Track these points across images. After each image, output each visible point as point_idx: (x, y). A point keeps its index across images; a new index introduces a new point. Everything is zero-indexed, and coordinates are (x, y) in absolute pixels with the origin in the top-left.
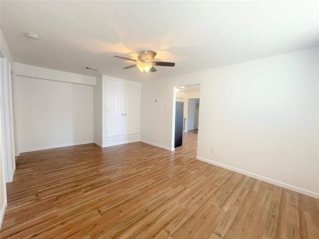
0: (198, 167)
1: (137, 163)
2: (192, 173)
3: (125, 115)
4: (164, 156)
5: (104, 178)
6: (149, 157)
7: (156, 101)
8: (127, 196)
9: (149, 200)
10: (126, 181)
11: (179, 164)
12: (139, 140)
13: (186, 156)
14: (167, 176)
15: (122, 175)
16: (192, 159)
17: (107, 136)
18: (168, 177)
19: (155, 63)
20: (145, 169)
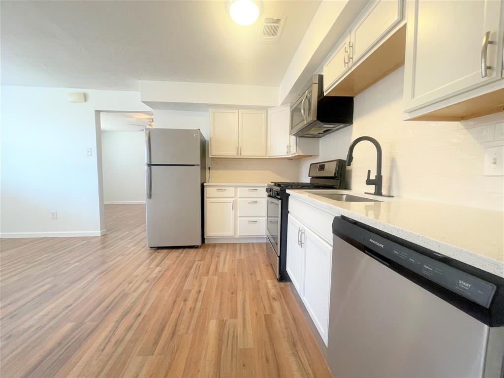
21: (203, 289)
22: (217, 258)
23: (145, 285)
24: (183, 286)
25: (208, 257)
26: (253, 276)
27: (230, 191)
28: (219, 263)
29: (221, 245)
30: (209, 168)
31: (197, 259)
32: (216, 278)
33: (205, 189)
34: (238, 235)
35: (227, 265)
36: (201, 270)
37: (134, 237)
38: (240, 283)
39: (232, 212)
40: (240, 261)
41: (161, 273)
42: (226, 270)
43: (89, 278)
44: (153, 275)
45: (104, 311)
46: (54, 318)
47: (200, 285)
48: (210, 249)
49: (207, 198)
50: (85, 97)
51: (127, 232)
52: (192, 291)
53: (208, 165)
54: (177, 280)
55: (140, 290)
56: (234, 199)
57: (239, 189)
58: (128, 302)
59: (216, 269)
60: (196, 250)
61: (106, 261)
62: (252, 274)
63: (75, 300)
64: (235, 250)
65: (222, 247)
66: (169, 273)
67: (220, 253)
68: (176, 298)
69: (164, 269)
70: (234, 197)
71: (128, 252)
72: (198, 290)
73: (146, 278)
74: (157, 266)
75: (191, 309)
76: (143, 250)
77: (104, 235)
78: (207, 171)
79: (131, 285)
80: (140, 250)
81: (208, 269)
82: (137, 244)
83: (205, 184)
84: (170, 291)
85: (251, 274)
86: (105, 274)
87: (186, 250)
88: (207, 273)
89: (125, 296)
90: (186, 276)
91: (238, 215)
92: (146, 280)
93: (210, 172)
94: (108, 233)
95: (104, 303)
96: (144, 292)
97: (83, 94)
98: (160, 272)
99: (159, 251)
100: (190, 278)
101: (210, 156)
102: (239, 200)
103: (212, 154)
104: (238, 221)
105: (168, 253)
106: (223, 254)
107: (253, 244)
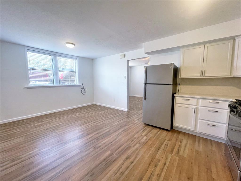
21: (167, 164)
22: (180, 143)
23: (138, 145)
24: (156, 155)
25: (174, 140)
26: (208, 171)
27: (193, 101)
28: (181, 147)
29: (184, 134)
30: (179, 84)
31: (167, 139)
32: (178, 159)
33: (175, 98)
34: (198, 130)
35: (187, 151)
36: (168, 148)
37: (138, 115)
38: (196, 172)
39: (193, 115)
40: (198, 152)
41: (147, 141)
42: (185, 155)
43: (120, 131)
44: (142, 141)
45: (121, 152)
46: (106, 146)
47: (167, 159)
48: (176, 134)
49: (176, 103)
50: (125, 56)
51: (137, 112)
52: (161, 161)
53: (178, 82)
54: (153, 149)
55: (136, 147)
56: (196, 107)
57: (200, 100)
58: (129, 152)
59: (178, 152)
60: (167, 132)
61: (126, 125)
62: (209, 169)
63: (114, 141)
64: (194, 141)
65: (184, 135)
66: (150, 142)
67: (182, 140)
68: (151, 162)
69: (148, 139)
70: (196, 105)
71: (135, 123)
72: (164, 162)
73: (139, 141)
74: (146, 135)
75: (158, 175)
76: (141, 123)
77: (128, 111)
78: (178, 86)
79: (133, 142)
80: (140, 123)
81: (173, 149)
82: (139, 119)
83: (175, 95)
84: (149, 155)
85: (207, 169)
86: (125, 132)
87: (161, 130)
88: (172, 152)
89: (129, 147)
90: (159, 149)
91: (199, 118)
92: (139, 142)
93: (179, 86)
94: (130, 110)
95: (121, 147)
96: (137, 149)
97: (124, 55)
98: (146, 139)
99: (148, 126)
100: (160, 151)
101: (180, 78)
102: (200, 108)
103: (181, 76)
104: (199, 122)
105: (152, 129)
106: (184, 142)
107: (211, 140)
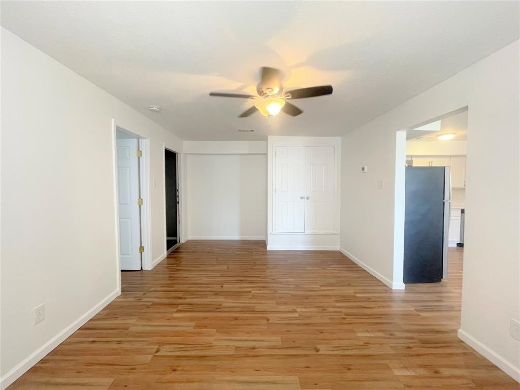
0: (440, 366)
1: (288, 292)
2: (397, 373)
3: (307, 199)
4: (358, 295)
5: (219, 300)
6: (323, 288)
7: (363, 169)
8: (210, 346)
9: (229, 378)
10: (236, 319)
11: (380, 331)
12: (337, 248)
13: (423, 314)
14: (318, 346)
15: (243, 305)
16: (438, 332)
17: (274, 232)
18: (318, 351)
19: (289, 94)
20: (291, 310)
